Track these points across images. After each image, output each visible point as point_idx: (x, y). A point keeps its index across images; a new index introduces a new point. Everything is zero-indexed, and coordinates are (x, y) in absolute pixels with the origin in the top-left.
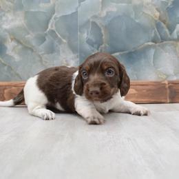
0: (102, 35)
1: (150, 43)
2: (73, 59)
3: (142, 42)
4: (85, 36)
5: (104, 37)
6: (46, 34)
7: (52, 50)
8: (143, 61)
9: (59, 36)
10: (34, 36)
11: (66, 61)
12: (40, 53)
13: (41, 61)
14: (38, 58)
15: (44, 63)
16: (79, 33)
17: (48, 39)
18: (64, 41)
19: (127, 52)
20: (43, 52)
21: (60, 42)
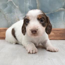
0: (37, 4)
1: (62, 9)
2: (21, 16)
3: (57, 8)
4: (28, 4)
5: (38, 5)
6: (8, 3)
7: (10, 11)
8: (58, 18)
9: (14, 4)
10: (1, 4)
11: (18, 17)
12: (4, 13)
13: (5, 17)
14: (3, 16)
15: (6, 18)
16: (25, 3)
17: (9, 6)
18: (17, 7)
19: (50, 13)
20: (6, 13)
21: (15, 7)
